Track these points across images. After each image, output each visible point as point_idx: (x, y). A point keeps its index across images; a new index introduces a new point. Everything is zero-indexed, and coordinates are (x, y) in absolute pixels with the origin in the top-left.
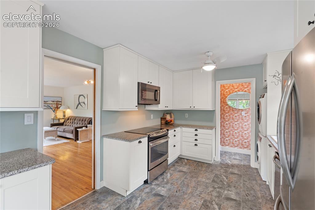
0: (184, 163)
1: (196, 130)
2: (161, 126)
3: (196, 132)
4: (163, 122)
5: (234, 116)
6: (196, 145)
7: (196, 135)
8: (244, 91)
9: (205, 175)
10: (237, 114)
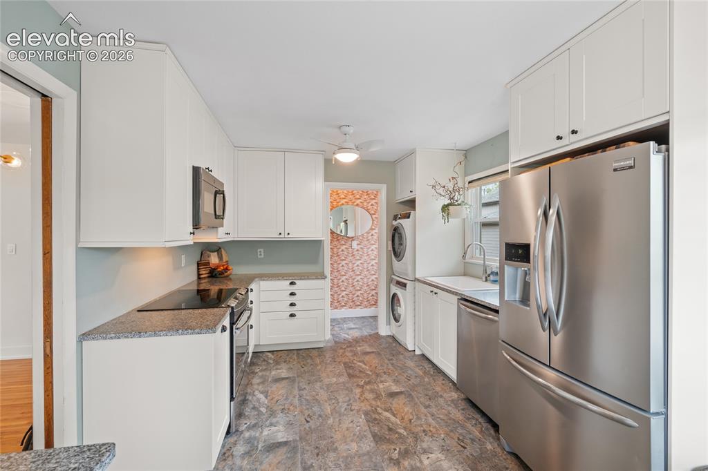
0: (271, 362)
1: (292, 283)
2: (199, 284)
3: (293, 289)
4: (204, 273)
5: (340, 250)
6: (292, 315)
7: (292, 294)
8: (355, 204)
9: (329, 370)
10: (345, 246)
